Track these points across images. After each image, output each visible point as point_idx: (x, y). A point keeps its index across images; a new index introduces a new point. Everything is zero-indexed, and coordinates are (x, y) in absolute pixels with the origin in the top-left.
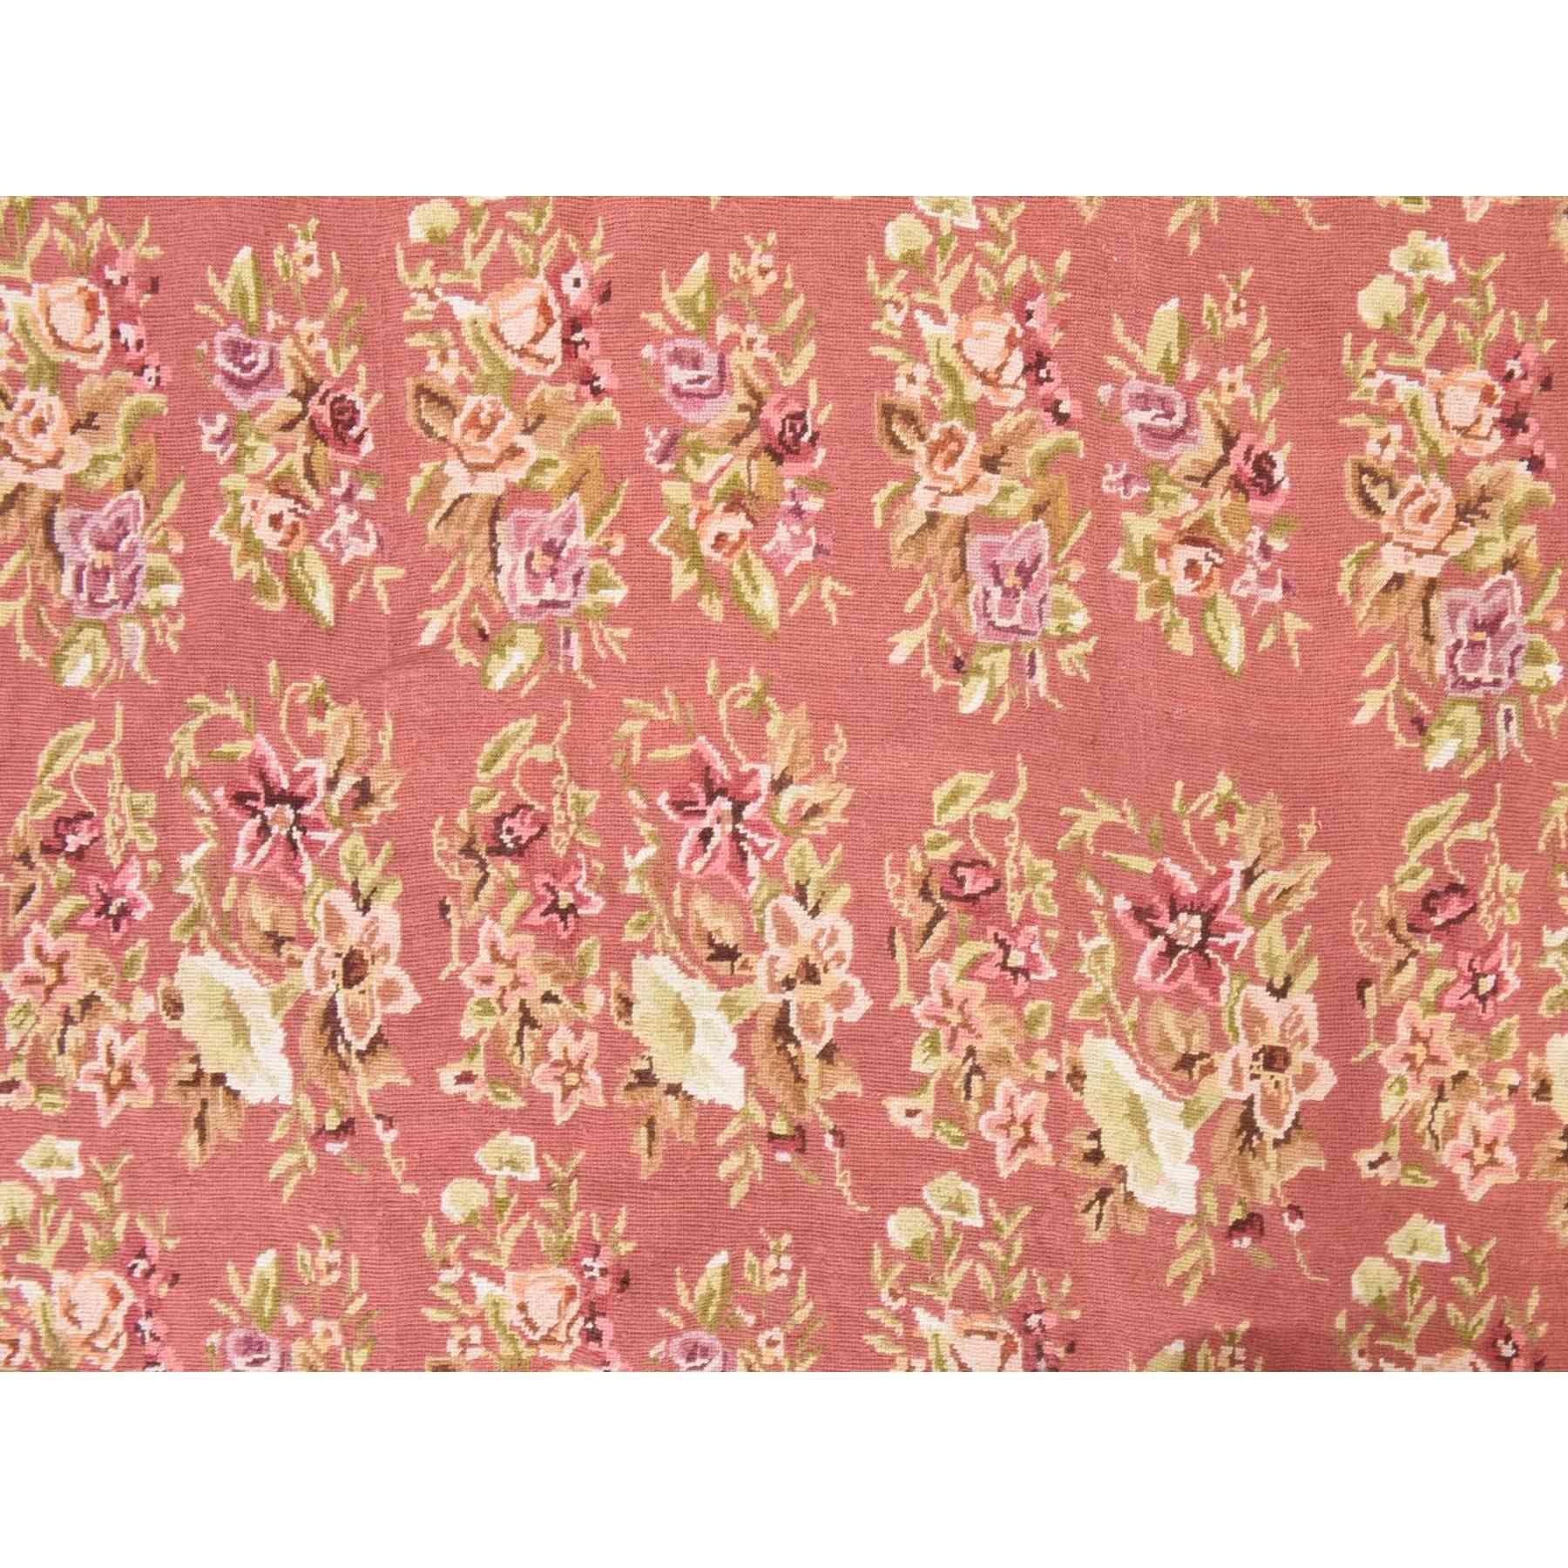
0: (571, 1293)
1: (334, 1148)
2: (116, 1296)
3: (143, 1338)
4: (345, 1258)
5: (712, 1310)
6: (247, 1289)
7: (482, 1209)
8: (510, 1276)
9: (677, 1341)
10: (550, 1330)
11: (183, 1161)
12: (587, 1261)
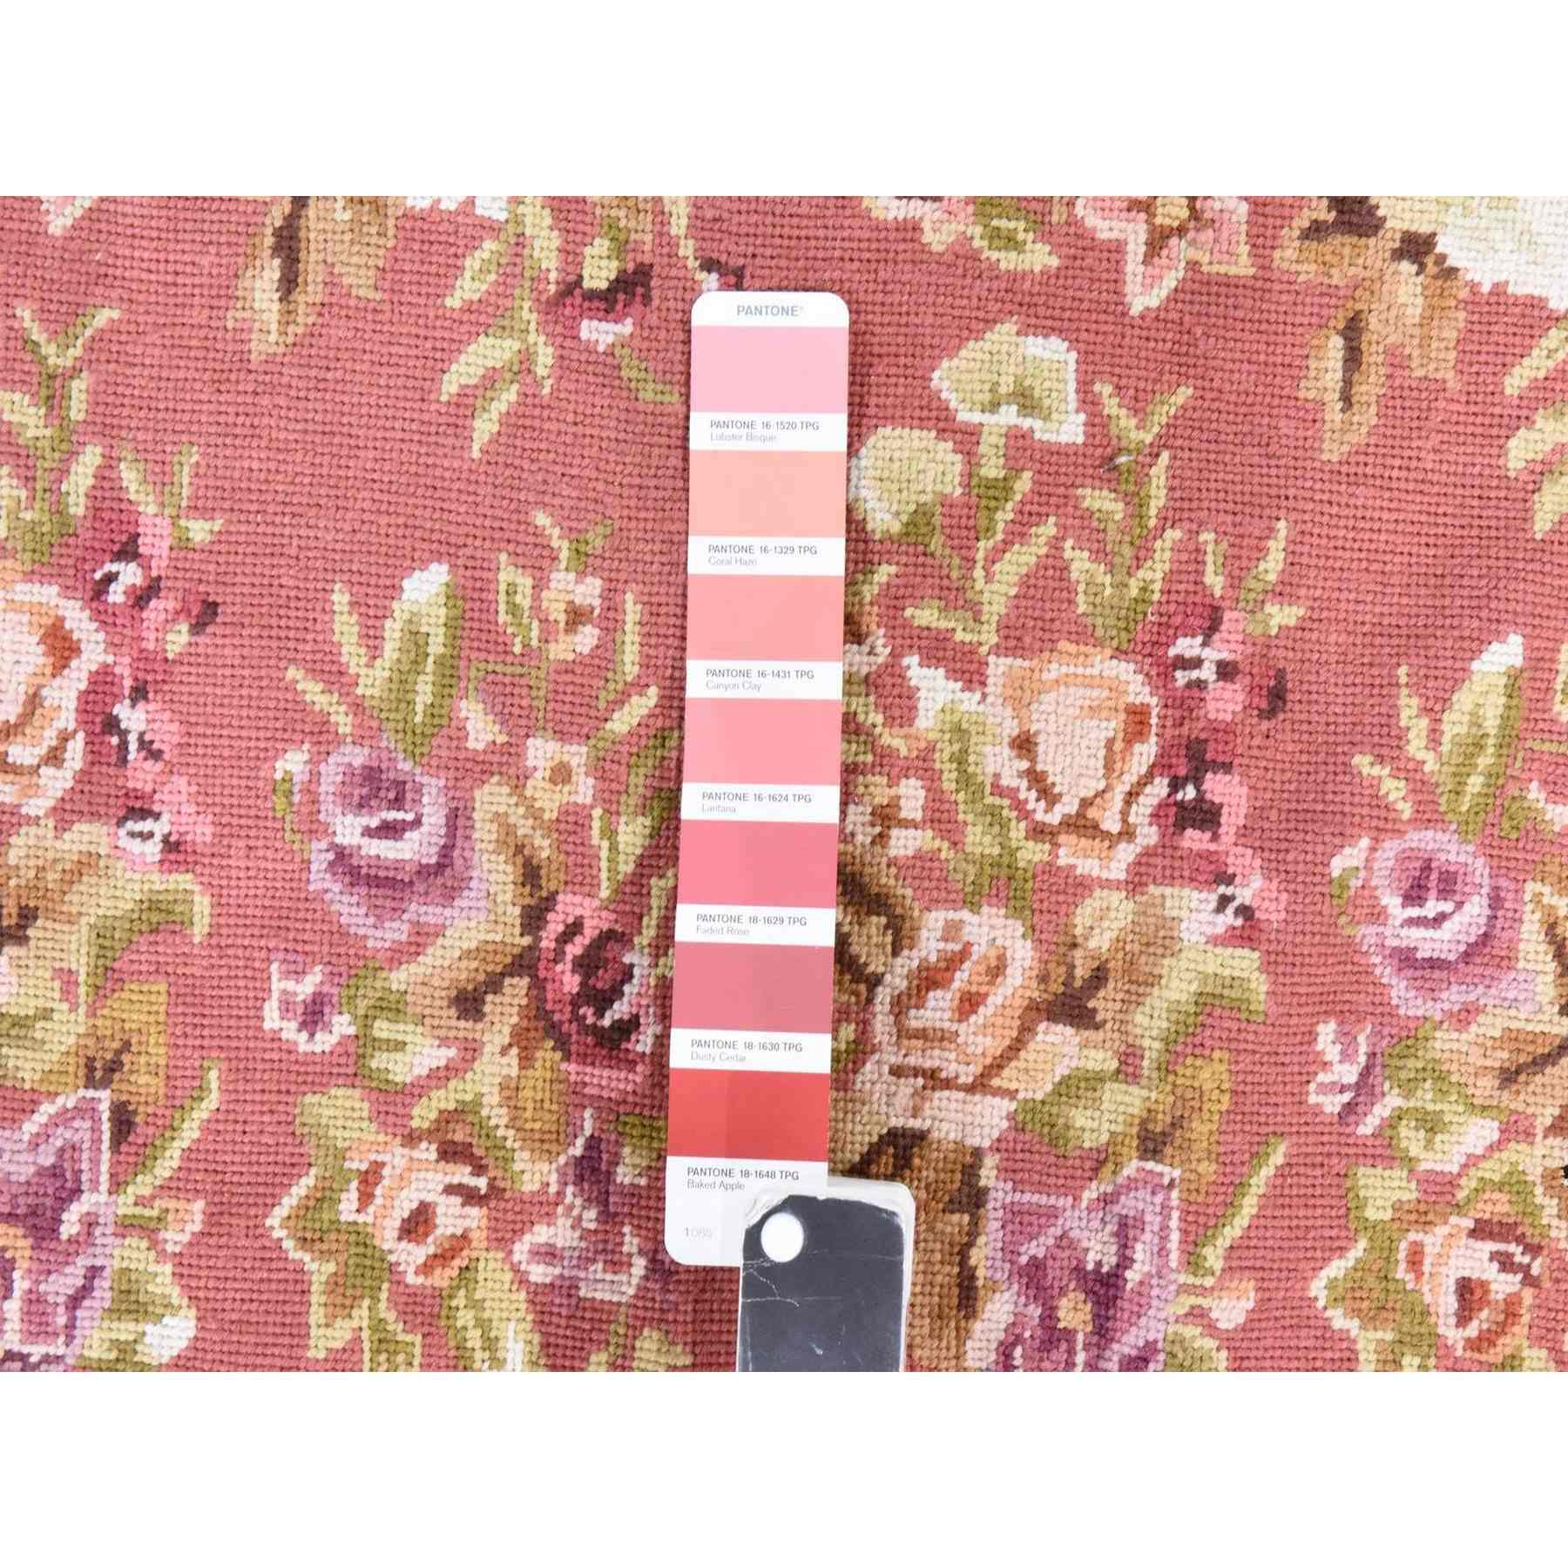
0: (1137, 720)
1: (599, 333)
2: (61, 648)
3: (123, 745)
4: (611, 594)
5: (1475, 783)
6: (375, 652)
7: (945, 502)
8: (998, 667)
9: (1391, 848)
10: (1086, 803)
11: (241, 336)
12: (1186, 646)
